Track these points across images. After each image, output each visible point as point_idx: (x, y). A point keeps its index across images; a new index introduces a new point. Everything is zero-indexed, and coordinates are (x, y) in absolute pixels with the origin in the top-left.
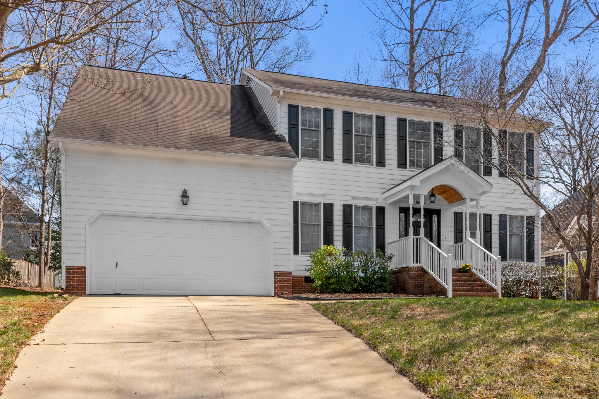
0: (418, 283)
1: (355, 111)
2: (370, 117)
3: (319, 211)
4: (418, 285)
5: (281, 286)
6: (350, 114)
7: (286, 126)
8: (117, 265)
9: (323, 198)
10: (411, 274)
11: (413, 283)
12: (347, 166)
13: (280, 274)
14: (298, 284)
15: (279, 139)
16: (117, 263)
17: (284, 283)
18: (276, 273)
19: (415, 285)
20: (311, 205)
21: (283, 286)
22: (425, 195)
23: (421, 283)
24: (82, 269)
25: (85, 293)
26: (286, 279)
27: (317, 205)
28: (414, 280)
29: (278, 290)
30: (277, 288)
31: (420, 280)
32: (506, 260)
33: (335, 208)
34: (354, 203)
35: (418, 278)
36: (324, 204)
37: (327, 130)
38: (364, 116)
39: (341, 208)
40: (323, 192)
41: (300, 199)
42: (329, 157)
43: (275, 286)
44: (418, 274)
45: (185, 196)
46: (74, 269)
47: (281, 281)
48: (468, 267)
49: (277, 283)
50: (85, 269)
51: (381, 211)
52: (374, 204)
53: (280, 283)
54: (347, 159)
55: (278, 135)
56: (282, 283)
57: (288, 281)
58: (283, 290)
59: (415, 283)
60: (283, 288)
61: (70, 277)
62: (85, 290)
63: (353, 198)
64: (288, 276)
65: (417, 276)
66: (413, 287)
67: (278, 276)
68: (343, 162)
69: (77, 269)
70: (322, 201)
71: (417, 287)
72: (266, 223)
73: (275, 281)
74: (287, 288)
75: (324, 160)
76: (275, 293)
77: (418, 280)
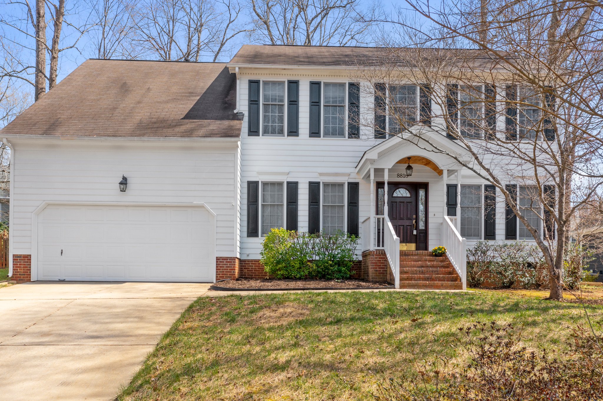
0: (379, 268)
1: (323, 80)
2: (342, 85)
3: (282, 190)
4: (380, 271)
5: (223, 272)
6: (318, 84)
7: (246, 103)
8: (62, 253)
9: (287, 176)
10: (372, 258)
11: (374, 268)
12: (315, 140)
13: (222, 259)
14: (258, 268)
15: (238, 117)
16: (62, 250)
17: (227, 269)
18: (218, 259)
19: (377, 271)
20: (273, 184)
21: (226, 272)
22: (389, 169)
23: (384, 268)
24: (28, 257)
25: (30, 280)
26: (230, 264)
27: (280, 184)
28: (375, 265)
29: (220, 277)
30: (219, 274)
31: (383, 266)
32: (515, 239)
33: (300, 186)
34: (322, 180)
35: (380, 263)
36: (287, 182)
37: (292, 103)
38: (335, 85)
39: (307, 186)
40: (286, 170)
41: (261, 179)
42: (294, 132)
43: (217, 272)
44: (379, 258)
45: (124, 182)
46: (21, 257)
47: (224, 267)
48: (441, 250)
49: (220, 269)
50: (30, 257)
51: (354, 188)
52: (345, 180)
53: (222, 269)
54: (314, 133)
55: (237, 113)
56: (225, 269)
57: (231, 267)
58: (226, 277)
59: (376, 268)
60: (226, 274)
61: (17, 265)
62: (30, 277)
63: (321, 174)
64: (231, 262)
65: (378, 261)
66: (373, 273)
67: (220, 262)
68: (310, 137)
69: (23, 257)
70: (285, 179)
71: (379, 273)
72: (208, 207)
73: (217, 267)
74: (230, 275)
75: (288, 136)
76: (217, 279)
77: (380, 266)
